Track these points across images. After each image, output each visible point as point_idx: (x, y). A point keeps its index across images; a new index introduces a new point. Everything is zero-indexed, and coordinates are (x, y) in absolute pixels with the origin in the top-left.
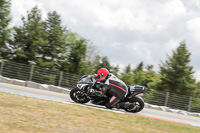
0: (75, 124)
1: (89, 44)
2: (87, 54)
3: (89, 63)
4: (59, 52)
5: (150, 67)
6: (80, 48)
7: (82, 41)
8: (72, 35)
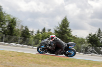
0: (10, 61)
1: (17, 20)
2: (17, 25)
3: (18, 30)
4: (2, 25)
5: (49, 30)
6: (13, 23)
7: (14, 19)
8: (8, 16)
